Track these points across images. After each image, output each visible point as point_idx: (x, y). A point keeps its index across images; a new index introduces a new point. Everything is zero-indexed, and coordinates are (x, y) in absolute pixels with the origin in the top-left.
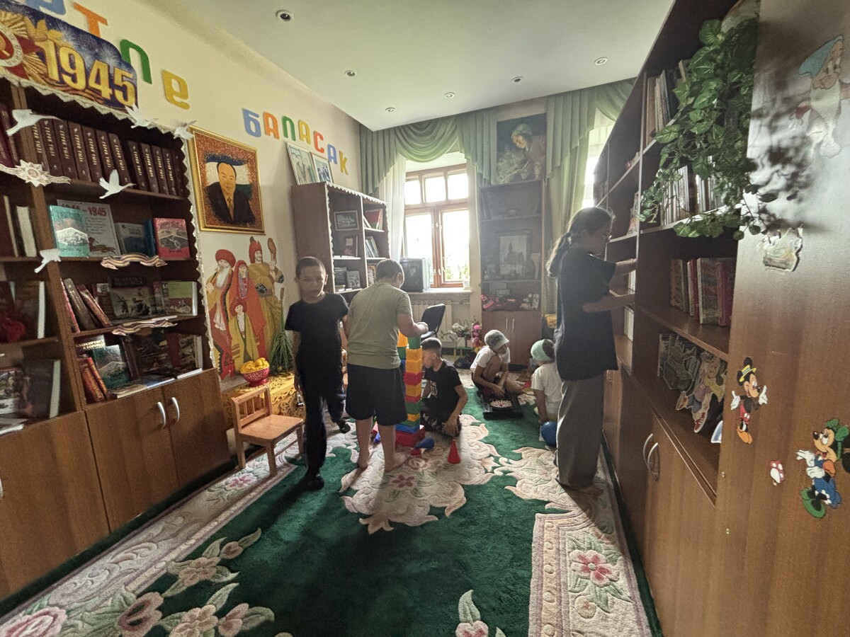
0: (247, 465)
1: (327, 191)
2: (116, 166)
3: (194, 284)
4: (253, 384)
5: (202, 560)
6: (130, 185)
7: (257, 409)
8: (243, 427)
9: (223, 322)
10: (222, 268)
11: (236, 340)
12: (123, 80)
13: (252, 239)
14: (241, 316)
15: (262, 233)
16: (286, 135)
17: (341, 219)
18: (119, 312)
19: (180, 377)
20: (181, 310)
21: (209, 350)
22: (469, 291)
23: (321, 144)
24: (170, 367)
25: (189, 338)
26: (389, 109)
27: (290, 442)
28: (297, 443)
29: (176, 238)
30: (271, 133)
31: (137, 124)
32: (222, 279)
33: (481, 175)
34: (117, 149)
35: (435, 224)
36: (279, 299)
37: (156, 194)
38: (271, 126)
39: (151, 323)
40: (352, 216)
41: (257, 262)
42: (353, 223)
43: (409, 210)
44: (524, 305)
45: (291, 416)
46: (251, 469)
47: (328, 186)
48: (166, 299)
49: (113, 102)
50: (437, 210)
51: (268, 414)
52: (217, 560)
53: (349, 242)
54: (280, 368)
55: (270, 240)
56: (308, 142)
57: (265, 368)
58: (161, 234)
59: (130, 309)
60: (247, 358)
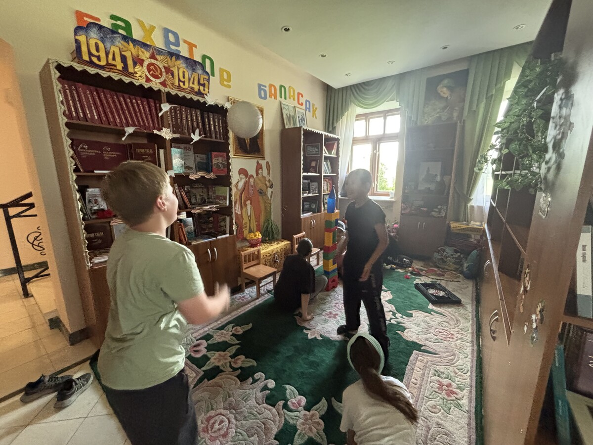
0: (246, 290)
1: (302, 132)
2: (198, 127)
3: (228, 188)
4: (253, 246)
5: (224, 331)
6: (203, 136)
7: (253, 260)
8: (245, 269)
9: (239, 209)
10: (241, 179)
11: (246, 220)
12: (204, 81)
13: (258, 162)
14: (249, 207)
15: (263, 158)
16: (281, 97)
17: (310, 149)
18: (193, 201)
19: (218, 237)
20: (221, 202)
21: (233, 224)
22: (393, 200)
23: (302, 100)
24: (213, 231)
25: (224, 217)
26: (347, 75)
27: (269, 281)
28: (272, 283)
29: (221, 163)
30: (273, 97)
31: (209, 104)
32: (241, 185)
33: (411, 118)
34: (199, 117)
35: (374, 151)
36: (270, 198)
37: (214, 139)
38: (273, 92)
39: (207, 208)
40: (317, 147)
41: (259, 176)
42: (317, 151)
43: (355, 141)
44: (433, 213)
45: (271, 267)
46: (248, 293)
47: (304, 129)
48: (215, 195)
49: (199, 93)
50: (377, 141)
51: (258, 264)
52: (231, 333)
53: (313, 164)
54: (267, 239)
55: (267, 163)
56: (294, 99)
57: (260, 237)
58: (214, 161)
59: (198, 200)
60: (251, 231)
